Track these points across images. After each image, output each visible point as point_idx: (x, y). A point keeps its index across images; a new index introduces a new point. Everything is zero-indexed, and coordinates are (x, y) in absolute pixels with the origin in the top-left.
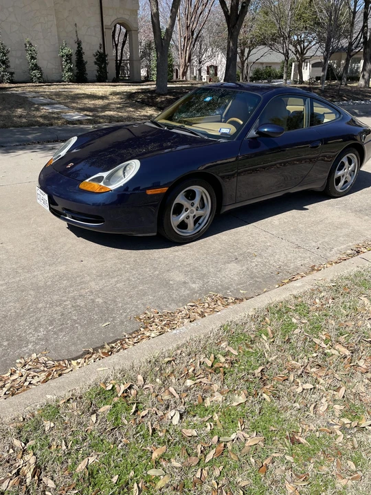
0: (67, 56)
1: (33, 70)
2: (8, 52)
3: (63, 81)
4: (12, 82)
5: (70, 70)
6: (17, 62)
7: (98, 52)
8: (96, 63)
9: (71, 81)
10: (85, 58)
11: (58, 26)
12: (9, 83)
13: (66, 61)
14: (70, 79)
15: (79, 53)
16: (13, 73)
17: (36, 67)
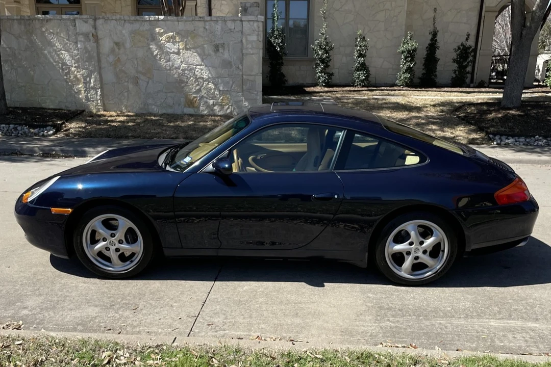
0: (409, 51)
1: (358, 70)
2: (332, 49)
3: (396, 85)
4: (328, 85)
5: (409, 70)
6: (344, 60)
7: (462, 44)
8: (454, 61)
9: (408, 85)
10: (438, 54)
11: (409, 14)
12: (325, 86)
13: (406, 58)
14: (406, 83)
15: (432, 47)
16: (332, 74)
17: (363, 67)
